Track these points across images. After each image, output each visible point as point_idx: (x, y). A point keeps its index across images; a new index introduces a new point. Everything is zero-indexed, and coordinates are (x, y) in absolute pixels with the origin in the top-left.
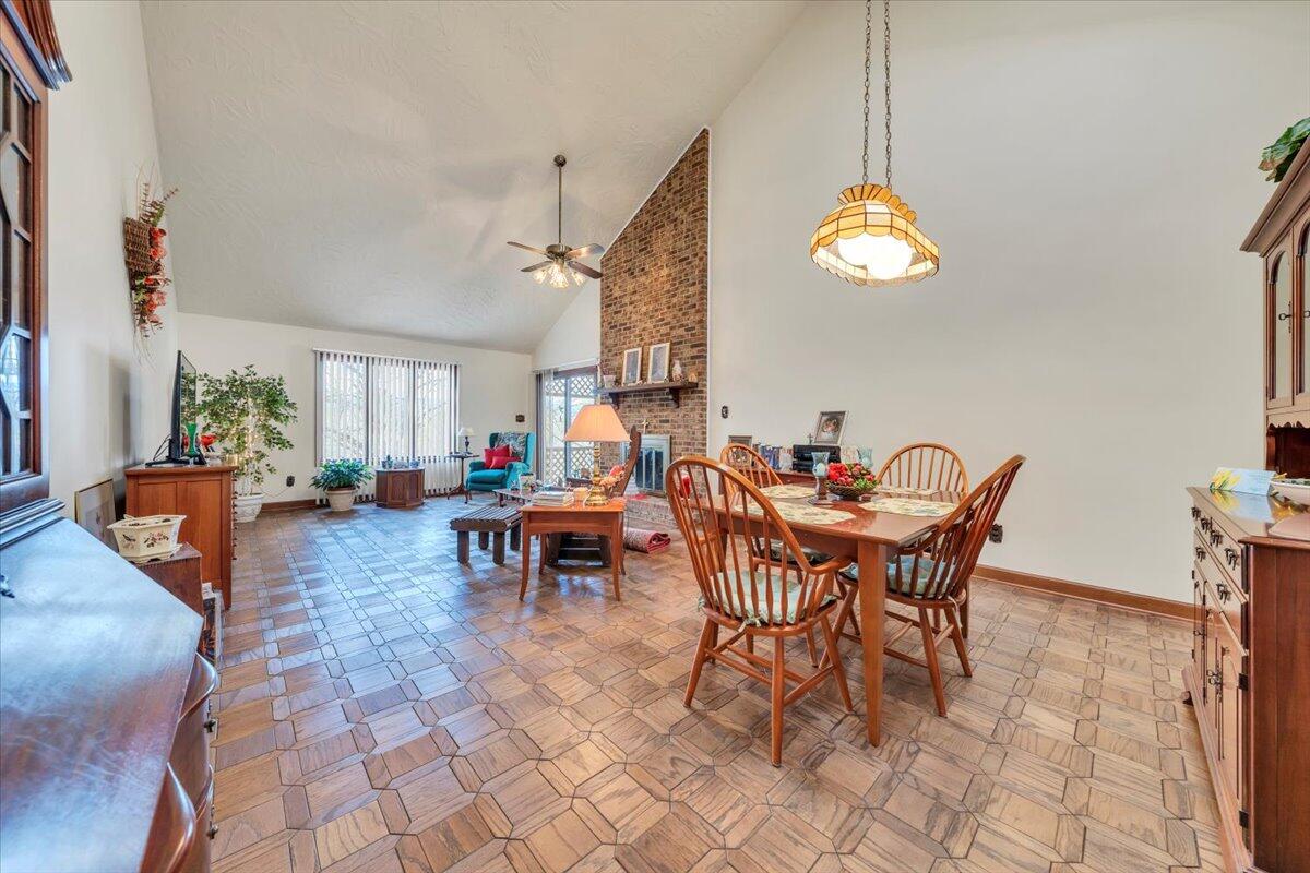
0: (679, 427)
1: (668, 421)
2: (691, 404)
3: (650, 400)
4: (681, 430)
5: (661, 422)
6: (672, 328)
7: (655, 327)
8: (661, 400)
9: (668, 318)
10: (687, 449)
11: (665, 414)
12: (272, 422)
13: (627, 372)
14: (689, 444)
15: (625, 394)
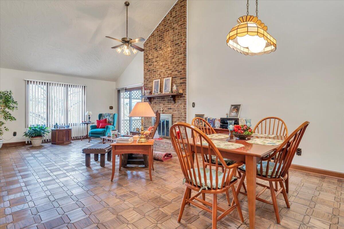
0: (176, 111)
1: (171, 109)
2: (180, 102)
3: (164, 100)
4: (176, 112)
5: (168, 109)
6: (172, 72)
7: (165, 71)
8: (168, 100)
9: (171, 67)
10: (179, 120)
11: (170, 106)
12: (7, 110)
13: (155, 89)
14: (179, 118)
15: (154, 98)
